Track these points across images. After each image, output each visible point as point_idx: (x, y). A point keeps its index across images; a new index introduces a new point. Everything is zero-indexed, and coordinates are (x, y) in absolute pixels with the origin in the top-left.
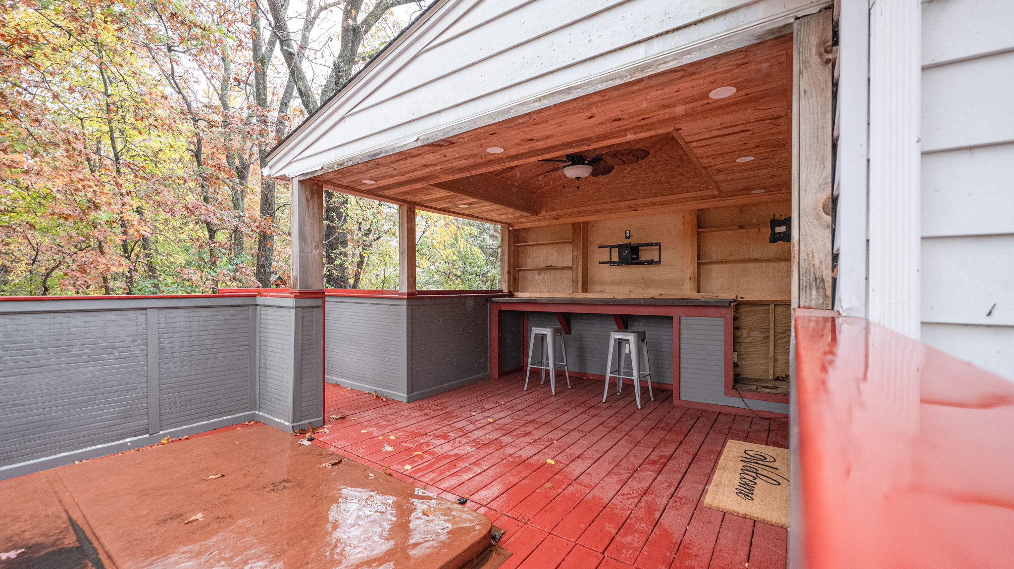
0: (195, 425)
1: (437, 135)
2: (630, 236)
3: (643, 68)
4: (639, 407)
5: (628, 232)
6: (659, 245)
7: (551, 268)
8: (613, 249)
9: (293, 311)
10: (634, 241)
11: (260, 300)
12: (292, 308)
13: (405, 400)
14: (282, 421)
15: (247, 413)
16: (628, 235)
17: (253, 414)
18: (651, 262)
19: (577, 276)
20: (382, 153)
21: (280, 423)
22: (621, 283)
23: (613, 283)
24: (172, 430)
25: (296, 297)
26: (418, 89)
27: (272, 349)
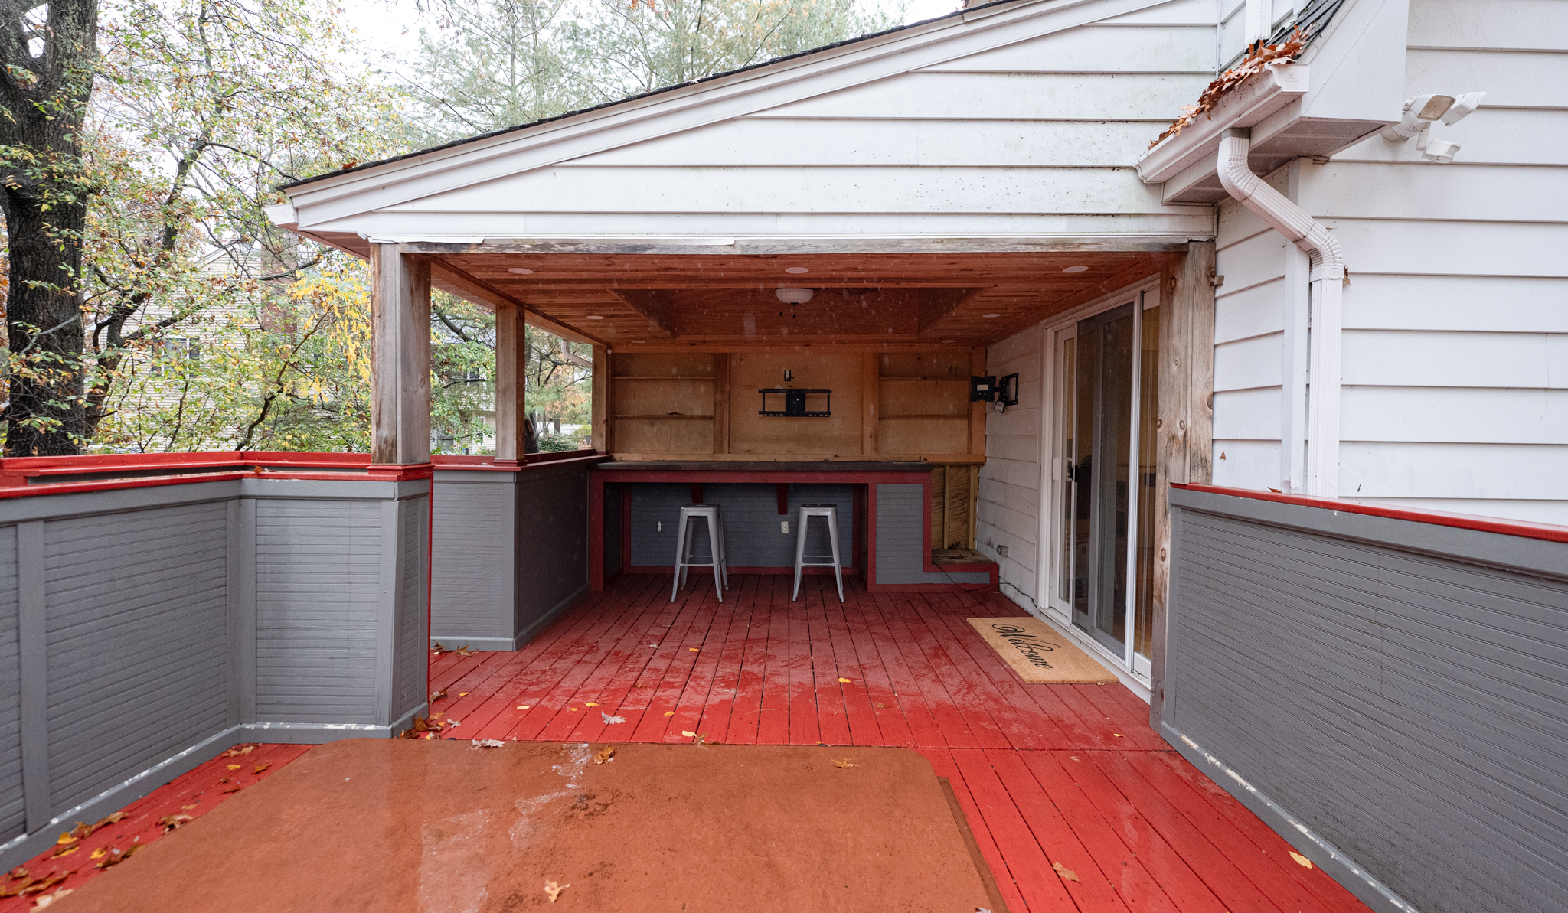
0: (126, 783)
1: (774, 246)
2: (790, 377)
3: (1065, 243)
4: (843, 600)
5: (788, 372)
6: (830, 392)
7: (675, 416)
8: (766, 394)
9: (395, 505)
10: (796, 384)
11: (251, 486)
12: (392, 500)
13: (510, 648)
14: (354, 727)
15: (226, 732)
16: (788, 376)
17: (236, 731)
18: (817, 415)
19: (722, 430)
20: (652, 247)
21: (348, 731)
22: (778, 440)
23: (767, 440)
24: (78, 808)
25: (399, 479)
26: (735, 169)
27: (296, 587)
